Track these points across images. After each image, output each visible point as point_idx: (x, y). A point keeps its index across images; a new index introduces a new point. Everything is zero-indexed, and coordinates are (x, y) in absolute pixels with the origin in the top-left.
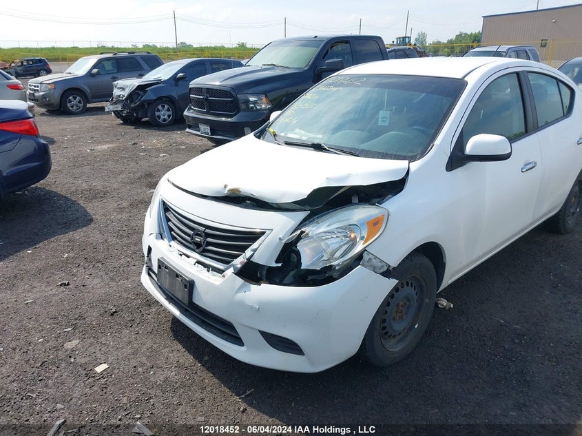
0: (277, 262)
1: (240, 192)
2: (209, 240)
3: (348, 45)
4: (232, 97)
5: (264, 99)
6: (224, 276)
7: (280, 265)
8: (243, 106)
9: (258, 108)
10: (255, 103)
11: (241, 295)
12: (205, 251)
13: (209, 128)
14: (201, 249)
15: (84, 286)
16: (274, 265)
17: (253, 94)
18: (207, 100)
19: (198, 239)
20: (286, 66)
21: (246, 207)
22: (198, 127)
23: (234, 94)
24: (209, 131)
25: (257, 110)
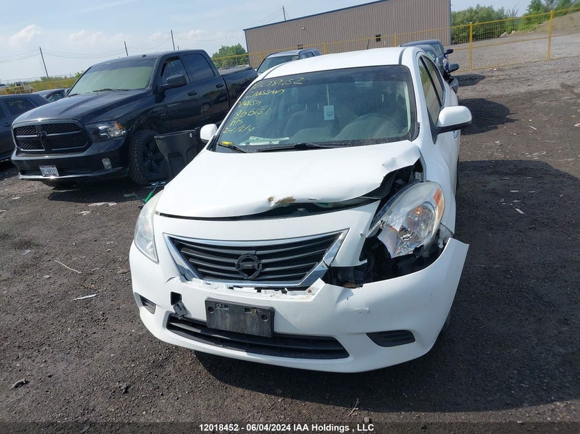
0: (361, 260)
1: (294, 200)
2: (264, 261)
3: (179, 61)
4: (79, 129)
5: (117, 126)
6: (310, 291)
7: (366, 261)
8: (93, 138)
9: (112, 135)
10: (105, 131)
11: (344, 303)
12: (262, 274)
13: (55, 168)
14: (256, 274)
15: (50, 377)
16: (360, 263)
17: (102, 122)
18: (44, 137)
19: (249, 265)
20: (126, 88)
21: (302, 214)
22: (39, 170)
23: (80, 125)
24: (56, 172)
25: (112, 138)
